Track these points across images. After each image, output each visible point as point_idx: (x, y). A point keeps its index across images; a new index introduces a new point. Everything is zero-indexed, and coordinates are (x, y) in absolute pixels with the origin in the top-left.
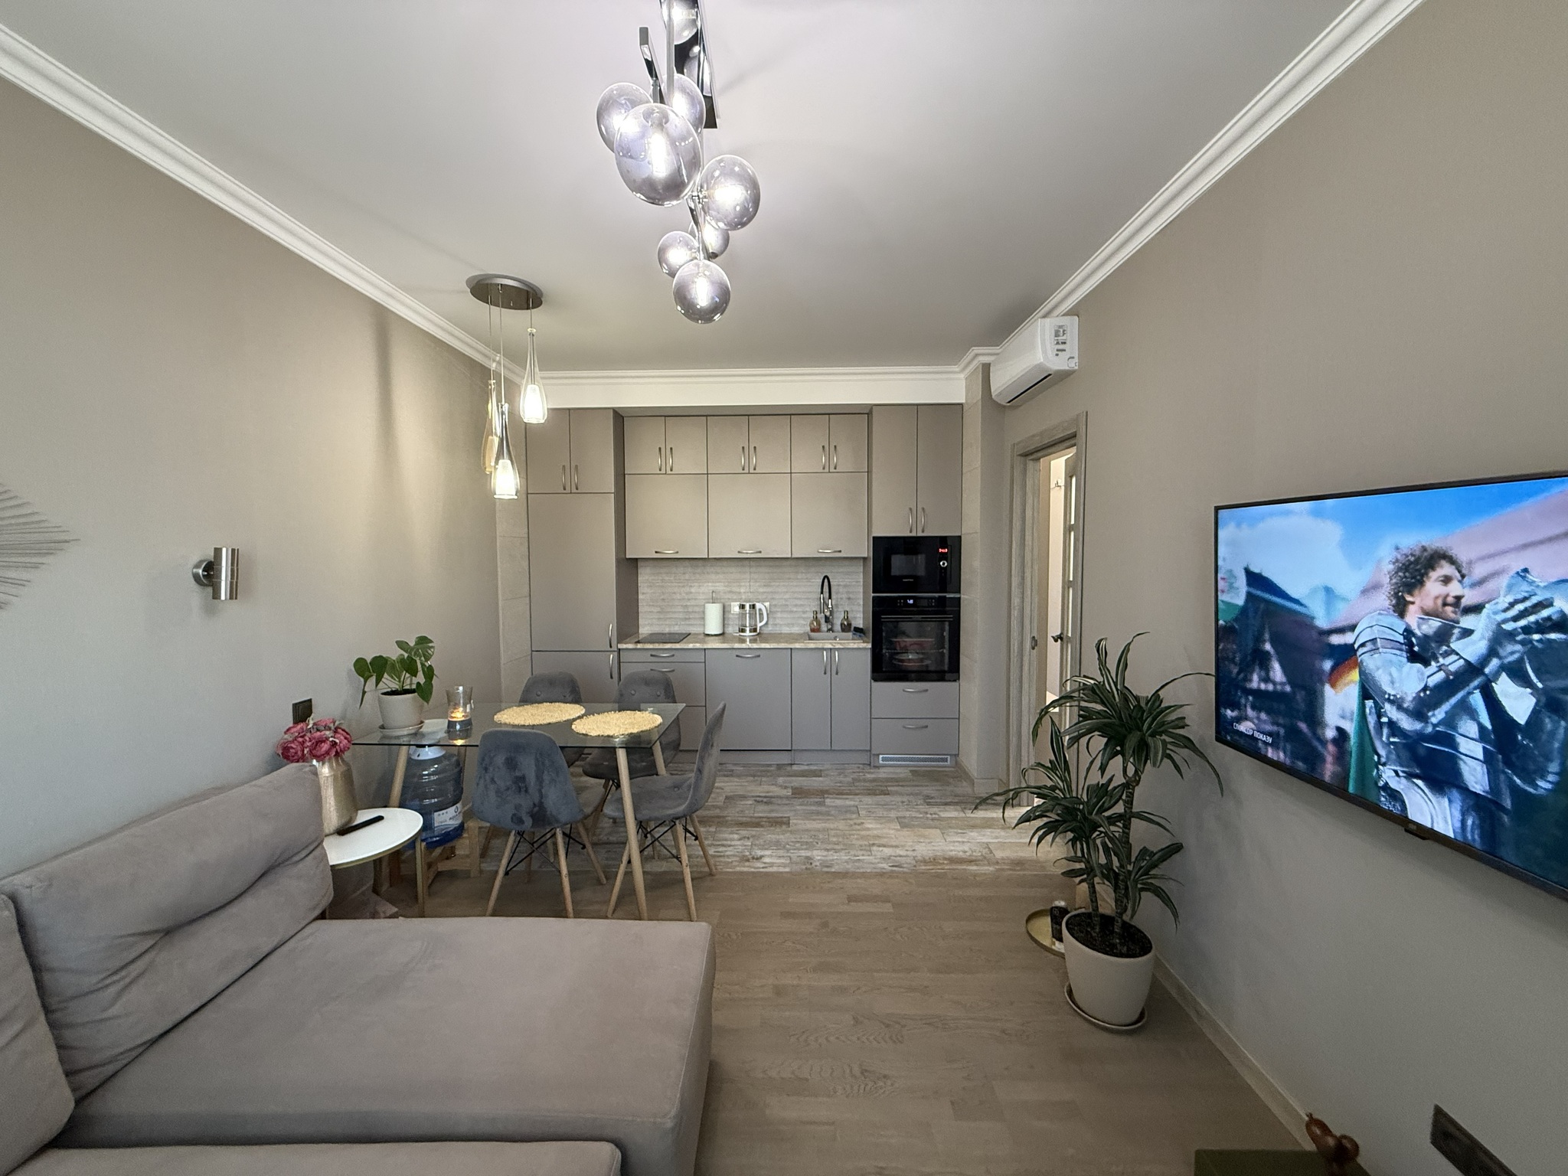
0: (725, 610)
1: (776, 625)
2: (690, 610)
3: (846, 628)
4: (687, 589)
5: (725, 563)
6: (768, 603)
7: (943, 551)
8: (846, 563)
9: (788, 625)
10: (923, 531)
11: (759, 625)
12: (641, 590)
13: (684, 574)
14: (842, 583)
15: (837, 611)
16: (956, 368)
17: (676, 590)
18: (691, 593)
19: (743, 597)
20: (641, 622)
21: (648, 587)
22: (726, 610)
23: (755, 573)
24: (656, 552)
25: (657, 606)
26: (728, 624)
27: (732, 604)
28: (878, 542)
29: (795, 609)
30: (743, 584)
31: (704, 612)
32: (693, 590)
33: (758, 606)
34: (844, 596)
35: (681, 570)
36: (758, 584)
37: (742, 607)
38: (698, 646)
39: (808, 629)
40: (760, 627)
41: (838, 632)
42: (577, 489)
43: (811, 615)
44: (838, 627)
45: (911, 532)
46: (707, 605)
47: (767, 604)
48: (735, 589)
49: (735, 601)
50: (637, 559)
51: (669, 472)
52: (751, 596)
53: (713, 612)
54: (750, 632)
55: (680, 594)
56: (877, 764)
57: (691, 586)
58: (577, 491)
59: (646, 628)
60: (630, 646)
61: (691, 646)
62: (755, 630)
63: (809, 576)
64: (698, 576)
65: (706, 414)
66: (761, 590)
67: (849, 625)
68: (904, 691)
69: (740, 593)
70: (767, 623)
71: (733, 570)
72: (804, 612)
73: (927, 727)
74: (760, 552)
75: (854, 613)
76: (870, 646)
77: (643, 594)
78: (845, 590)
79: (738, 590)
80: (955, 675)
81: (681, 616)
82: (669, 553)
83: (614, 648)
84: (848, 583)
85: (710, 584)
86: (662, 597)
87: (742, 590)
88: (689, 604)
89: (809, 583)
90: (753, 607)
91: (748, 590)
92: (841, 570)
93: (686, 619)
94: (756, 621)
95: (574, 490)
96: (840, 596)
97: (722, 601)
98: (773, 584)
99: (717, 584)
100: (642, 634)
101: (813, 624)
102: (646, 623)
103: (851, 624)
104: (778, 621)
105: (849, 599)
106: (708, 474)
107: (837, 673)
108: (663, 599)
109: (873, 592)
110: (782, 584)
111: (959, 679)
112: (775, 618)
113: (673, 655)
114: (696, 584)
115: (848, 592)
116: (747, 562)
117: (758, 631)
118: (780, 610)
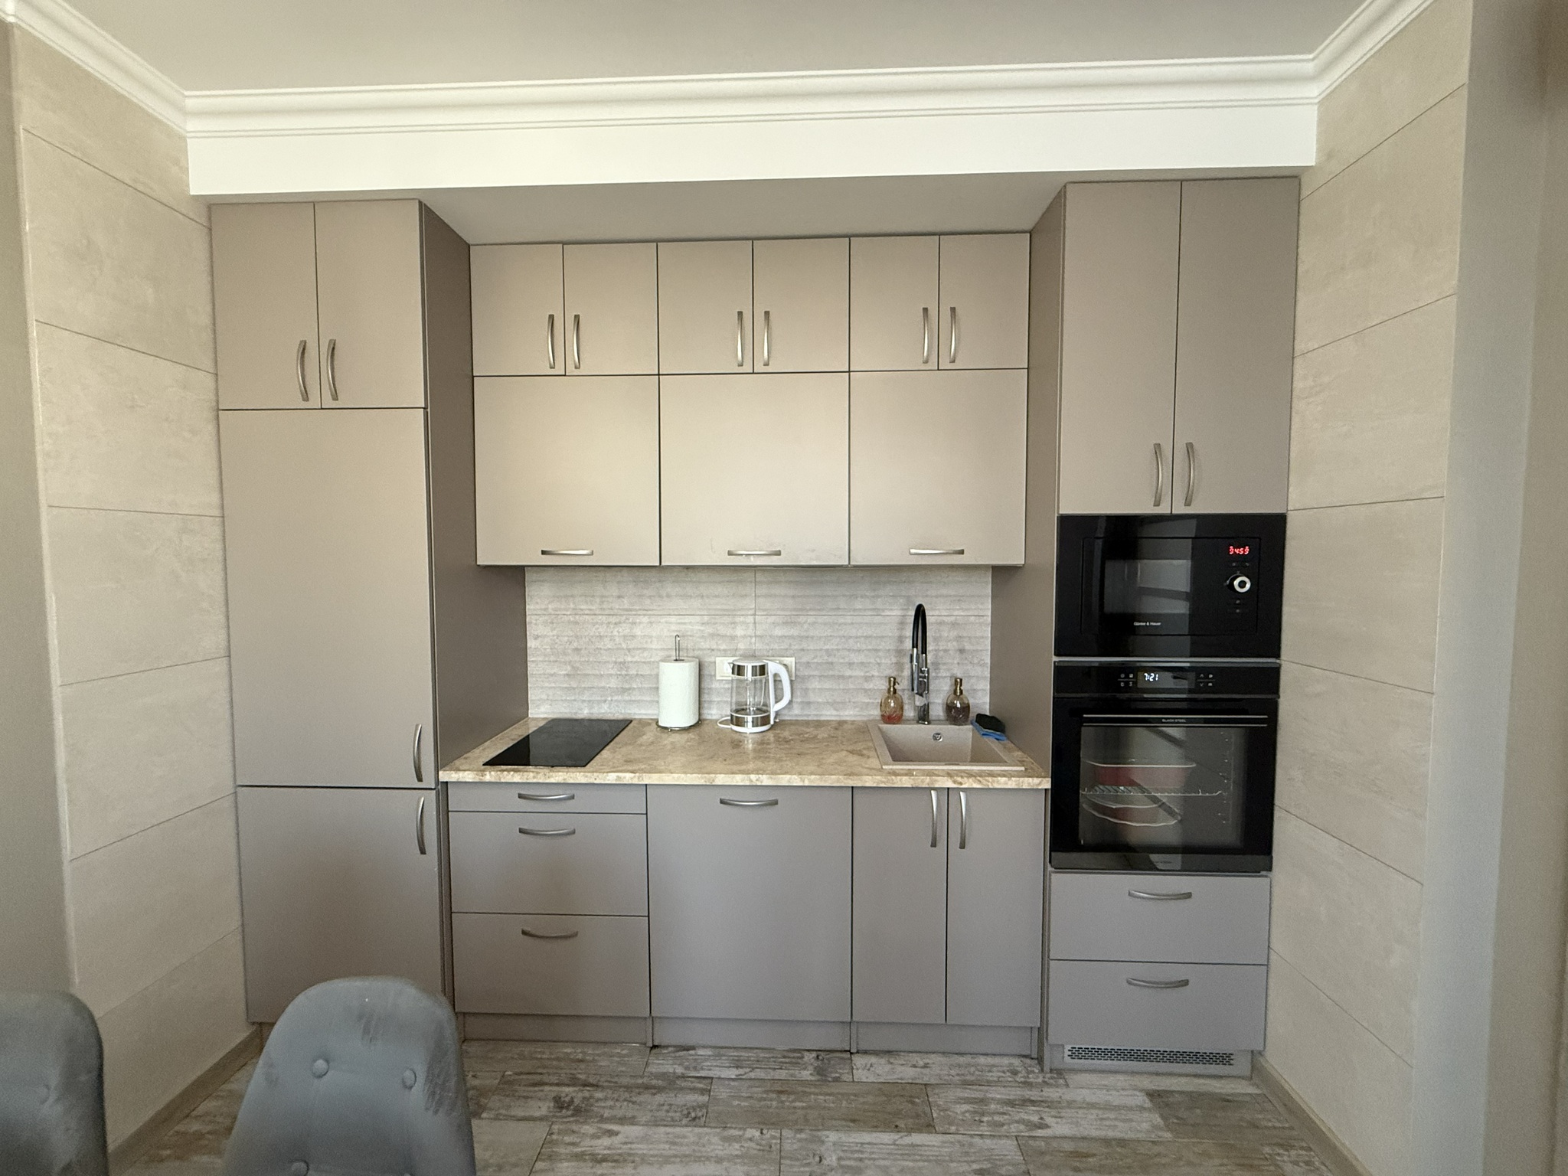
0: (702, 674)
1: (809, 703)
2: (633, 672)
3: (957, 713)
4: (624, 629)
5: (703, 576)
6: (793, 659)
7: (1240, 551)
8: (959, 576)
9: (834, 705)
10: (1188, 503)
11: (774, 708)
12: (531, 631)
13: (619, 597)
14: (946, 619)
15: (937, 677)
16: (1305, 65)
17: (602, 630)
18: (634, 637)
19: (741, 646)
20: (532, 695)
21: (545, 623)
22: (706, 672)
23: (766, 596)
24: (543, 553)
25: (565, 663)
26: (710, 702)
27: (718, 660)
28: (1073, 529)
29: (848, 673)
30: (742, 619)
31: (657, 676)
32: (638, 631)
33: (773, 668)
34: (953, 646)
35: (613, 590)
36: (771, 619)
37: (739, 670)
38: (628, 778)
39: (876, 713)
40: (777, 714)
41: (939, 721)
42: (335, 398)
43: (883, 686)
44: (937, 711)
45: (1157, 504)
46: (662, 664)
47: (790, 661)
48: (722, 630)
49: (725, 653)
50: (523, 567)
51: (571, 370)
52: (758, 646)
53: (677, 680)
54: (755, 724)
55: (612, 639)
56: (1057, 1065)
57: (634, 623)
58: (334, 404)
59: (542, 709)
60: (468, 776)
61: (611, 778)
62: (765, 721)
63: (879, 604)
64: (648, 602)
65: (655, 236)
66: (778, 632)
67: (966, 708)
68: (1130, 894)
69: (733, 638)
70: (791, 702)
71: (719, 589)
72: (867, 679)
73: (1185, 983)
74: (778, 553)
75: (973, 681)
76: (1046, 784)
77: (536, 637)
78: (954, 634)
79: (729, 632)
80: (1260, 858)
81: (613, 683)
82: (580, 554)
83: (429, 781)
84: (960, 620)
85: (673, 619)
86: (575, 645)
87: (739, 632)
88: (629, 659)
89: (877, 619)
90: (762, 670)
91: (750, 632)
92: (944, 591)
93: (624, 690)
94: (767, 695)
95: (328, 402)
96: (942, 646)
97: (697, 653)
98: (802, 619)
99: (687, 619)
100: (534, 719)
101: (887, 704)
102: (544, 697)
103: (968, 706)
104: (812, 697)
105: (962, 651)
106: (659, 375)
107: (962, 846)
108: (577, 650)
109: (1057, 654)
110: (820, 620)
111: (1270, 869)
112: (807, 690)
113: (573, 797)
114: (645, 619)
115: (959, 638)
116: (748, 575)
117: (772, 722)
118: (816, 673)
